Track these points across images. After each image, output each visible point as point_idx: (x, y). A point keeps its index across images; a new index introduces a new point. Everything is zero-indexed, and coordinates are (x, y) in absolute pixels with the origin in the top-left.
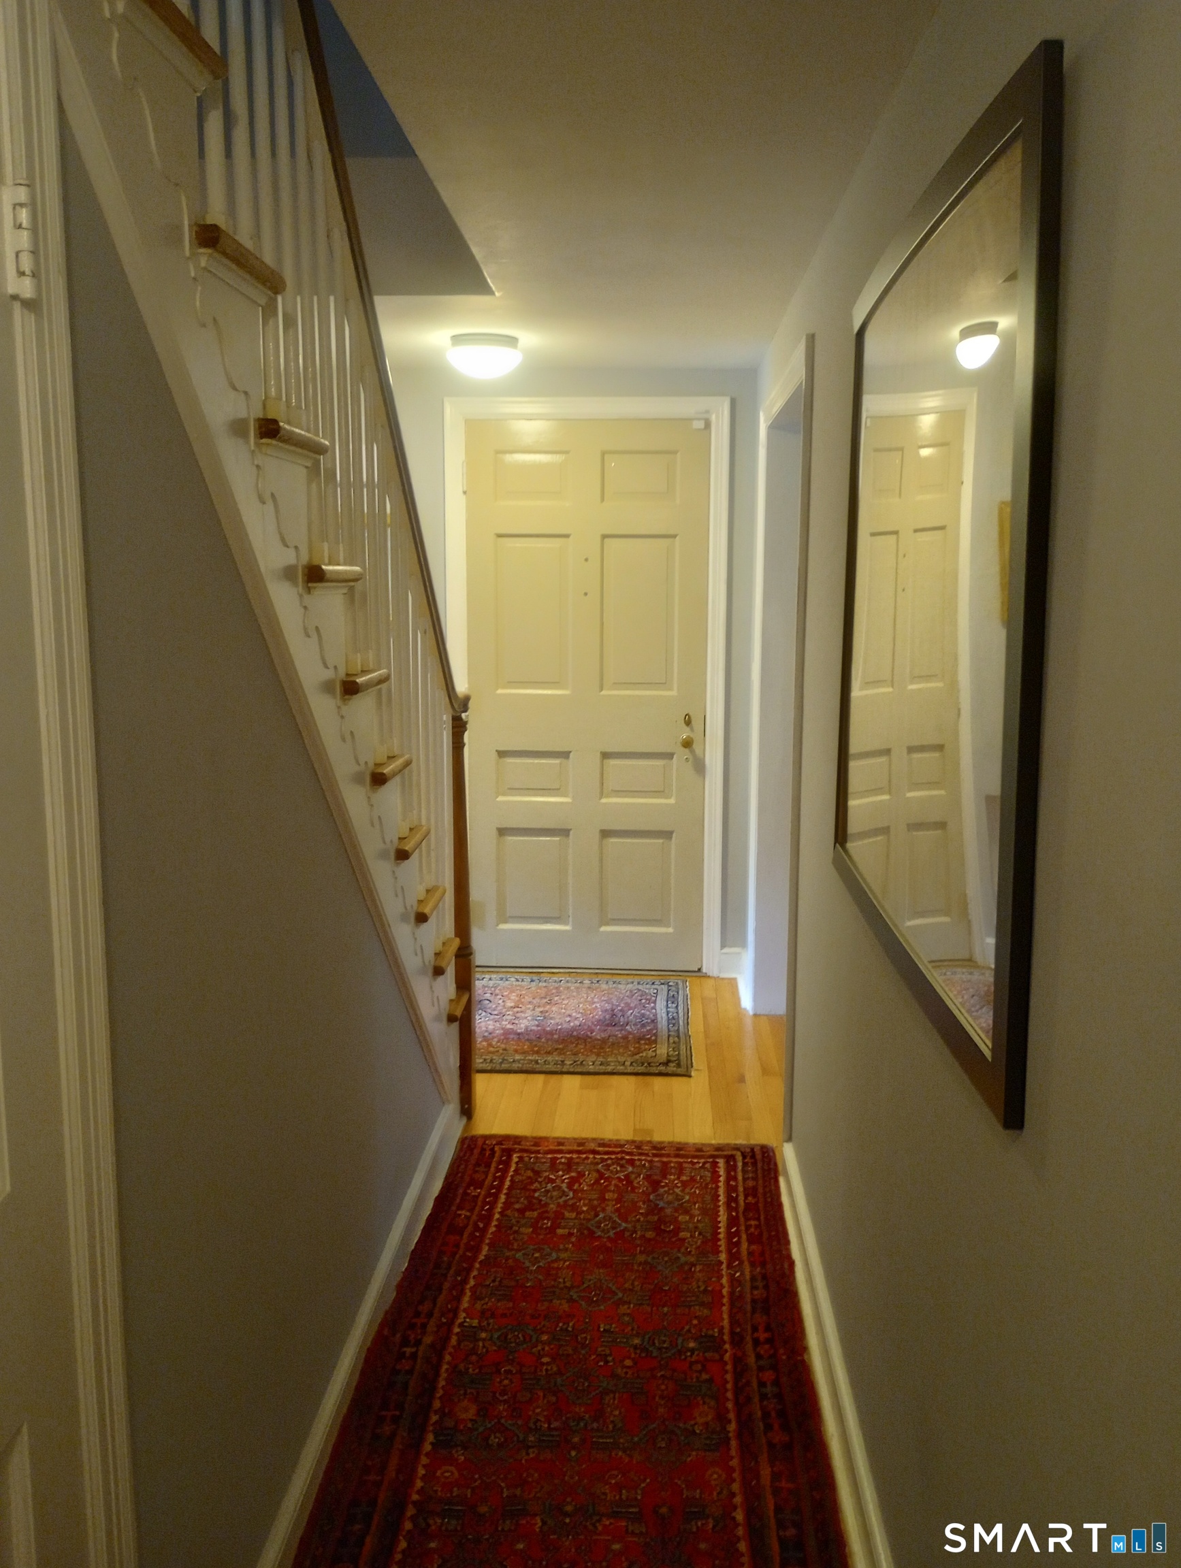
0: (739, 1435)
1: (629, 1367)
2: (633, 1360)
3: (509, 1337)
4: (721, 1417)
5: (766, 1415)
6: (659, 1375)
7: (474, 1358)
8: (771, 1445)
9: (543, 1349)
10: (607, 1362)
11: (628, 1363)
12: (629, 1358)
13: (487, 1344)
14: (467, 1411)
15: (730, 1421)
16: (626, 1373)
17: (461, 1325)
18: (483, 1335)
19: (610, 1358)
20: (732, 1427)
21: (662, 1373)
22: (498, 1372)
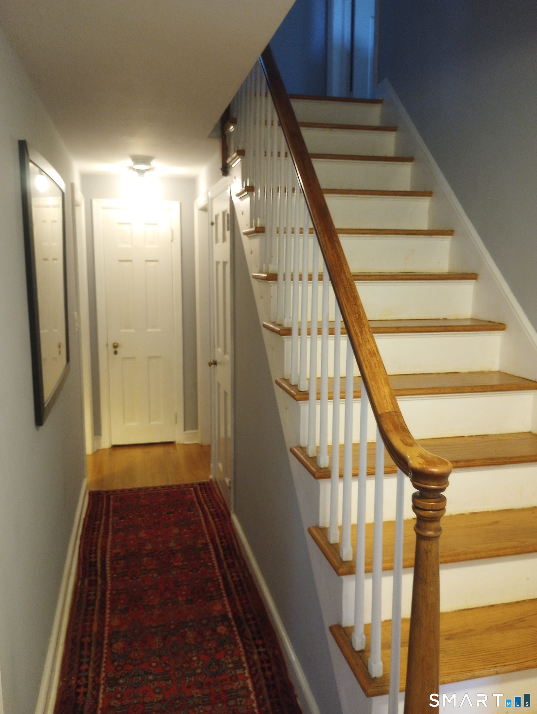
0: (103, 639)
1: (153, 662)
2: (152, 667)
3: (217, 668)
4: (110, 645)
5: (89, 649)
6: (139, 661)
7: (229, 653)
8: (90, 636)
9: (198, 664)
10: (165, 663)
11: (154, 664)
12: (154, 667)
13: (227, 661)
14: (221, 629)
15: (107, 644)
16: (154, 659)
17: (244, 668)
18: (231, 666)
19: (163, 665)
20: (106, 642)
21: (137, 662)
22: (215, 649)
